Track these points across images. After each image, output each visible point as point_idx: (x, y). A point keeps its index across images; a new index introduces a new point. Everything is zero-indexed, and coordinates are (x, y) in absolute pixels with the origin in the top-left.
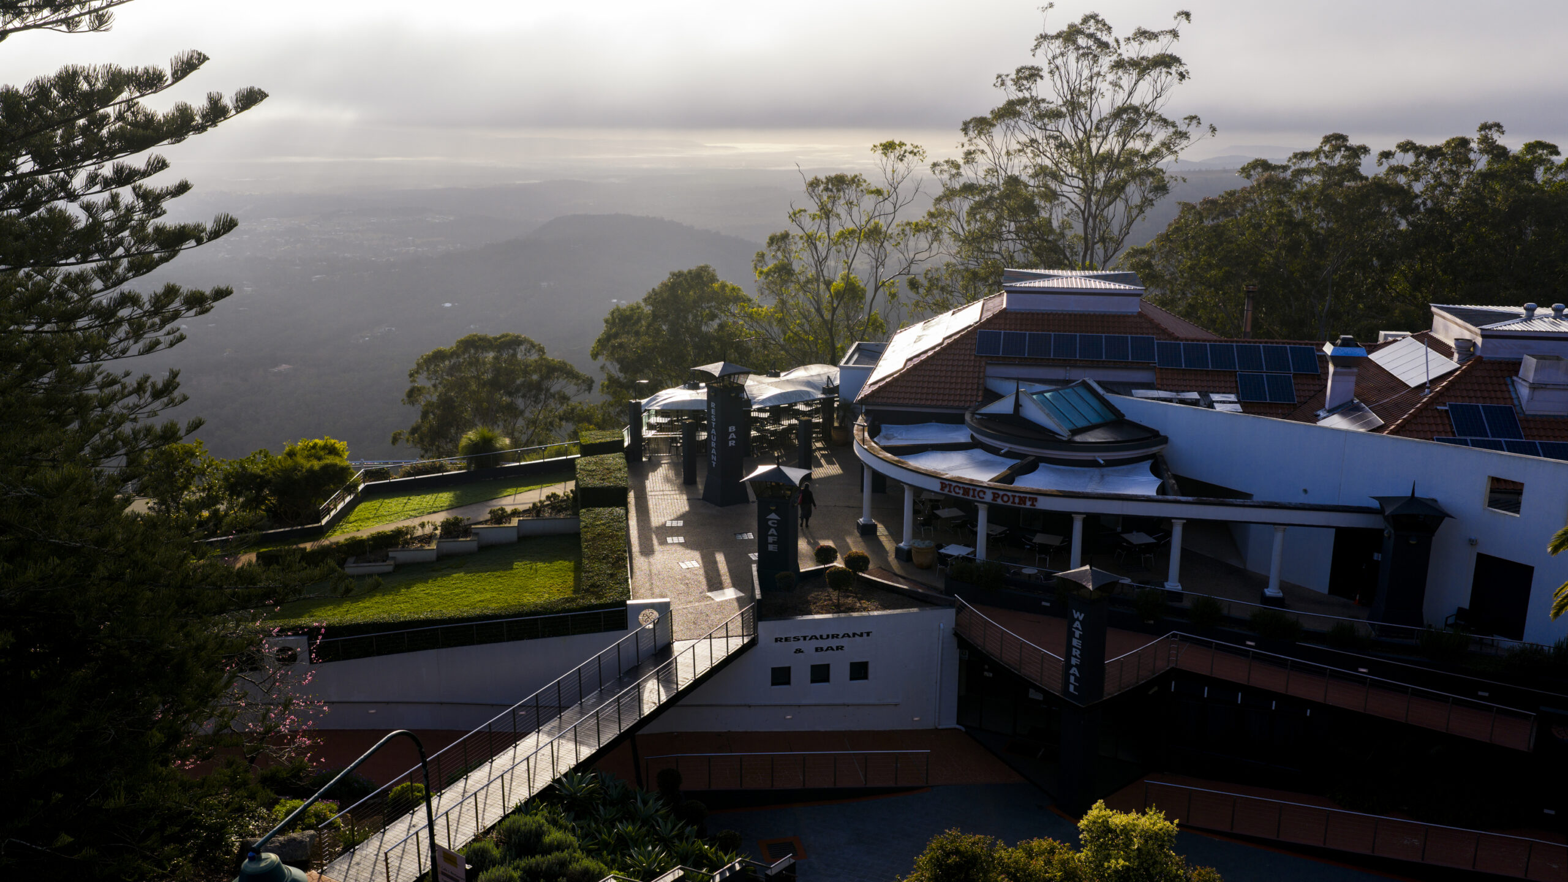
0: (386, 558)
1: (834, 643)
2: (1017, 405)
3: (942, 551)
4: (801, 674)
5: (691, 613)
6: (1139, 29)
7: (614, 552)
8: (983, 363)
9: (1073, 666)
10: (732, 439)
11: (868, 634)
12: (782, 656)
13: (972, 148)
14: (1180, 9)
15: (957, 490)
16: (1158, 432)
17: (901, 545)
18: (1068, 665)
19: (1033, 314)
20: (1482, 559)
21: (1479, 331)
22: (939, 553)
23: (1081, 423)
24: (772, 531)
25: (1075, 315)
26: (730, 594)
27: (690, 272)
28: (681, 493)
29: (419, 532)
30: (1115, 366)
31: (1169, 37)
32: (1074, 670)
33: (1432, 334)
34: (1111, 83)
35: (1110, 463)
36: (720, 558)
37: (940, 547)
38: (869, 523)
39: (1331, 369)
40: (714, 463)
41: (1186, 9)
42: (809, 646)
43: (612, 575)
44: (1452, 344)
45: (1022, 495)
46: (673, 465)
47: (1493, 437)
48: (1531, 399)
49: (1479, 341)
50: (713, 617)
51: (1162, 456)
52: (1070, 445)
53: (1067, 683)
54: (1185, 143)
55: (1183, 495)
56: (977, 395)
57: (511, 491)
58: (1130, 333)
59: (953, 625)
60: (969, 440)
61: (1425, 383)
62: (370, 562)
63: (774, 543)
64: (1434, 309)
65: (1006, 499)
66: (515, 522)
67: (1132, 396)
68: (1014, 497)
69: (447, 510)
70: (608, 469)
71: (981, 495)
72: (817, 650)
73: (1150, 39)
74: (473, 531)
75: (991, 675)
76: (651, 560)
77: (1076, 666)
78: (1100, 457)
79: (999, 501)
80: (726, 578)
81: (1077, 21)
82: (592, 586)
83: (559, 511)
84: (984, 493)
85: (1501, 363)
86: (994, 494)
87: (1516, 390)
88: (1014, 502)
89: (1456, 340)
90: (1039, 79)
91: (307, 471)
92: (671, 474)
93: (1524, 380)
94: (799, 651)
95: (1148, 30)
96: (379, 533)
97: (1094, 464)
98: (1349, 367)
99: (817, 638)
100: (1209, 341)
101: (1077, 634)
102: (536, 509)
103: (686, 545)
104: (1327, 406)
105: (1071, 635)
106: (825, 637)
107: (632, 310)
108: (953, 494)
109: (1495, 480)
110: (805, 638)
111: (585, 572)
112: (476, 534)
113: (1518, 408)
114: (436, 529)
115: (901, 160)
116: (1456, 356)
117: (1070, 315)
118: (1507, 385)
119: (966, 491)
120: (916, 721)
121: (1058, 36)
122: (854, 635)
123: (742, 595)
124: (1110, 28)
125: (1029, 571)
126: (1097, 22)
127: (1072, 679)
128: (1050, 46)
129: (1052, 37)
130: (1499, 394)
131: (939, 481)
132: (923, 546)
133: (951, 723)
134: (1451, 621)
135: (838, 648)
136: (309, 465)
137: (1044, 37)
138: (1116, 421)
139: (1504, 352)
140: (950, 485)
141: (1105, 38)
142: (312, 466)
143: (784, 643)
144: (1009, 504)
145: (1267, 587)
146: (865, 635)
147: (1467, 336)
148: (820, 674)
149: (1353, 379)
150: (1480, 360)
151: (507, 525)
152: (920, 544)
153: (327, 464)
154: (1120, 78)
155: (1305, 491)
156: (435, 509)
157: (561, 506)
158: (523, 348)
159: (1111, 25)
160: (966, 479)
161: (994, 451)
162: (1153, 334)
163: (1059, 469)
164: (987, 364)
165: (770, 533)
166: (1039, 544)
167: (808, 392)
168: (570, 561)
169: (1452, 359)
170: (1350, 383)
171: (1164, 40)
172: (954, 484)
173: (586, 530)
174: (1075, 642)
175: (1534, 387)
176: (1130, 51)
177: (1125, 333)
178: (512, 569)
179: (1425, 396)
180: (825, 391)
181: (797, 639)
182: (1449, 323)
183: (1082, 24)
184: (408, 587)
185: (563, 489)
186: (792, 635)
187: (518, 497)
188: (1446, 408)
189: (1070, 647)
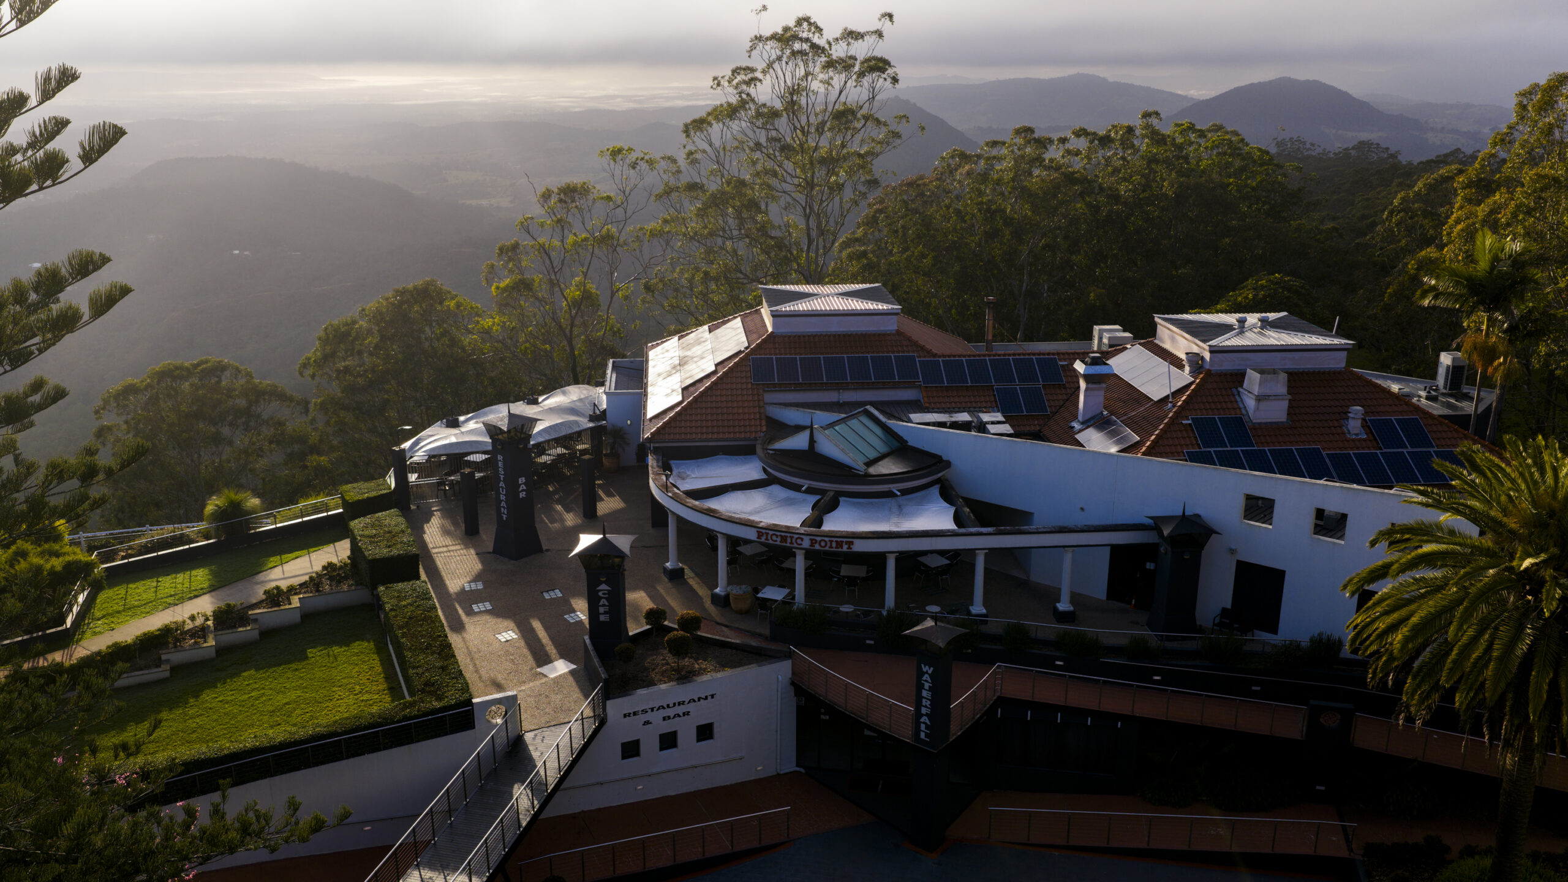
0: (158, 663)
1: (680, 710)
2: (812, 441)
3: (760, 595)
4: (650, 744)
5: (529, 696)
6: (845, 30)
7: (434, 639)
8: (761, 391)
9: (923, 715)
10: (523, 490)
11: (712, 696)
12: (629, 730)
13: (693, 149)
14: (883, 11)
15: (774, 538)
16: (941, 457)
17: (717, 590)
18: (918, 714)
19: (799, 336)
20: (1240, 564)
21: (1207, 348)
22: (758, 598)
23: (873, 455)
24: (603, 602)
25: (839, 335)
26: (561, 667)
27: (415, 288)
28: (467, 547)
29: (189, 625)
30: (884, 386)
31: (874, 37)
32: (924, 719)
33: (1156, 341)
34: (821, 81)
35: (905, 492)
36: (537, 625)
37: (756, 591)
38: (677, 567)
39: (1083, 385)
40: (505, 517)
41: (889, 11)
42: (656, 717)
43: (444, 668)
44: (1183, 356)
45: (839, 540)
46: (447, 513)
47: (1231, 447)
48: (1257, 409)
49: (1207, 356)
50: (553, 696)
51: (947, 480)
52: (866, 479)
53: (918, 730)
54: (899, 141)
55: (983, 526)
56: (761, 425)
57: (275, 559)
58: (893, 352)
59: (790, 676)
60: (764, 476)
61: (1168, 396)
62: (141, 669)
63: (605, 613)
64: (1157, 320)
65: (823, 544)
66: (295, 601)
67: (910, 421)
68: (831, 542)
69: (209, 592)
70: (389, 532)
71: (799, 541)
72: (664, 719)
73: (856, 39)
74: (252, 617)
75: (828, 717)
76: (465, 635)
77: (927, 715)
78: (895, 488)
79: (817, 547)
80: (551, 649)
81: (791, 23)
82: (426, 684)
83: (339, 582)
84: (802, 539)
85: (1226, 375)
86: (811, 540)
87: (1242, 400)
88: (831, 547)
89: (1187, 354)
90: (758, 84)
91: (49, 574)
92: (448, 524)
93: (1249, 392)
94: (647, 723)
95: (854, 29)
96: (145, 634)
97: (890, 494)
98: (1099, 383)
99: (664, 708)
100: (964, 356)
101: (927, 686)
102: (314, 583)
103: (494, 613)
104: (1080, 418)
105: (920, 687)
106: (671, 705)
107: (347, 324)
108: (771, 542)
109: (1249, 498)
110: (652, 710)
111: (414, 668)
112: (255, 620)
113: (1246, 417)
114: (207, 619)
115: (634, 168)
116: (1187, 369)
117: (834, 336)
118: (1234, 395)
119: (784, 539)
120: (760, 770)
121: (774, 37)
122: (699, 699)
123: (575, 667)
124: (821, 30)
125: (846, 608)
126: (810, 24)
127: (923, 727)
128: (765, 47)
129: (767, 39)
130: (1229, 405)
131: (755, 530)
132: (741, 592)
133: (791, 766)
134: (1217, 621)
135: (684, 714)
136: (48, 566)
137: (759, 39)
138: (900, 448)
139: (1229, 364)
140: (767, 534)
141: (816, 39)
142: (53, 567)
143: (632, 717)
144: (827, 548)
145: (1059, 602)
146: (709, 698)
147: (1195, 350)
148: (668, 741)
149: (1102, 393)
150: (1209, 373)
151: (287, 607)
152: (736, 590)
153: (69, 562)
154: (832, 78)
155: (1082, 509)
156: (196, 593)
157: (339, 575)
158: (227, 373)
159: (822, 27)
160: (781, 526)
161: (796, 488)
162: (913, 352)
163: (859, 503)
164: (764, 391)
165: (601, 603)
166: (848, 577)
167: (576, 422)
168: (368, 641)
169: (1183, 371)
170: (1099, 397)
171: (870, 40)
172: (771, 533)
173: (393, 613)
174: (925, 693)
175: (1259, 399)
176: (839, 51)
177: (888, 352)
178: (307, 658)
179: (1170, 410)
180: (592, 418)
181: (645, 711)
182: (1178, 337)
183: (796, 26)
184: (196, 696)
185: (339, 552)
186: (639, 708)
187: (286, 567)
188: (1190, 422)
189: (919, 698)
